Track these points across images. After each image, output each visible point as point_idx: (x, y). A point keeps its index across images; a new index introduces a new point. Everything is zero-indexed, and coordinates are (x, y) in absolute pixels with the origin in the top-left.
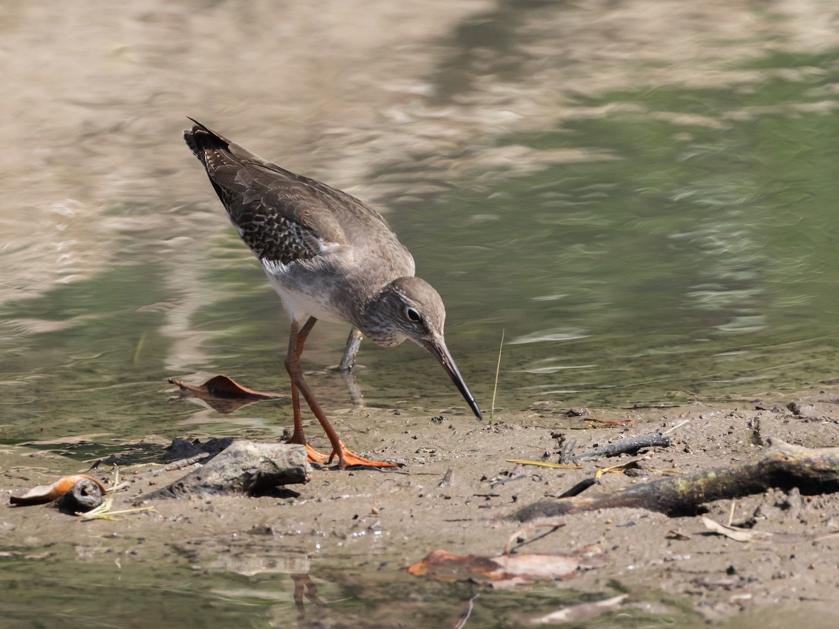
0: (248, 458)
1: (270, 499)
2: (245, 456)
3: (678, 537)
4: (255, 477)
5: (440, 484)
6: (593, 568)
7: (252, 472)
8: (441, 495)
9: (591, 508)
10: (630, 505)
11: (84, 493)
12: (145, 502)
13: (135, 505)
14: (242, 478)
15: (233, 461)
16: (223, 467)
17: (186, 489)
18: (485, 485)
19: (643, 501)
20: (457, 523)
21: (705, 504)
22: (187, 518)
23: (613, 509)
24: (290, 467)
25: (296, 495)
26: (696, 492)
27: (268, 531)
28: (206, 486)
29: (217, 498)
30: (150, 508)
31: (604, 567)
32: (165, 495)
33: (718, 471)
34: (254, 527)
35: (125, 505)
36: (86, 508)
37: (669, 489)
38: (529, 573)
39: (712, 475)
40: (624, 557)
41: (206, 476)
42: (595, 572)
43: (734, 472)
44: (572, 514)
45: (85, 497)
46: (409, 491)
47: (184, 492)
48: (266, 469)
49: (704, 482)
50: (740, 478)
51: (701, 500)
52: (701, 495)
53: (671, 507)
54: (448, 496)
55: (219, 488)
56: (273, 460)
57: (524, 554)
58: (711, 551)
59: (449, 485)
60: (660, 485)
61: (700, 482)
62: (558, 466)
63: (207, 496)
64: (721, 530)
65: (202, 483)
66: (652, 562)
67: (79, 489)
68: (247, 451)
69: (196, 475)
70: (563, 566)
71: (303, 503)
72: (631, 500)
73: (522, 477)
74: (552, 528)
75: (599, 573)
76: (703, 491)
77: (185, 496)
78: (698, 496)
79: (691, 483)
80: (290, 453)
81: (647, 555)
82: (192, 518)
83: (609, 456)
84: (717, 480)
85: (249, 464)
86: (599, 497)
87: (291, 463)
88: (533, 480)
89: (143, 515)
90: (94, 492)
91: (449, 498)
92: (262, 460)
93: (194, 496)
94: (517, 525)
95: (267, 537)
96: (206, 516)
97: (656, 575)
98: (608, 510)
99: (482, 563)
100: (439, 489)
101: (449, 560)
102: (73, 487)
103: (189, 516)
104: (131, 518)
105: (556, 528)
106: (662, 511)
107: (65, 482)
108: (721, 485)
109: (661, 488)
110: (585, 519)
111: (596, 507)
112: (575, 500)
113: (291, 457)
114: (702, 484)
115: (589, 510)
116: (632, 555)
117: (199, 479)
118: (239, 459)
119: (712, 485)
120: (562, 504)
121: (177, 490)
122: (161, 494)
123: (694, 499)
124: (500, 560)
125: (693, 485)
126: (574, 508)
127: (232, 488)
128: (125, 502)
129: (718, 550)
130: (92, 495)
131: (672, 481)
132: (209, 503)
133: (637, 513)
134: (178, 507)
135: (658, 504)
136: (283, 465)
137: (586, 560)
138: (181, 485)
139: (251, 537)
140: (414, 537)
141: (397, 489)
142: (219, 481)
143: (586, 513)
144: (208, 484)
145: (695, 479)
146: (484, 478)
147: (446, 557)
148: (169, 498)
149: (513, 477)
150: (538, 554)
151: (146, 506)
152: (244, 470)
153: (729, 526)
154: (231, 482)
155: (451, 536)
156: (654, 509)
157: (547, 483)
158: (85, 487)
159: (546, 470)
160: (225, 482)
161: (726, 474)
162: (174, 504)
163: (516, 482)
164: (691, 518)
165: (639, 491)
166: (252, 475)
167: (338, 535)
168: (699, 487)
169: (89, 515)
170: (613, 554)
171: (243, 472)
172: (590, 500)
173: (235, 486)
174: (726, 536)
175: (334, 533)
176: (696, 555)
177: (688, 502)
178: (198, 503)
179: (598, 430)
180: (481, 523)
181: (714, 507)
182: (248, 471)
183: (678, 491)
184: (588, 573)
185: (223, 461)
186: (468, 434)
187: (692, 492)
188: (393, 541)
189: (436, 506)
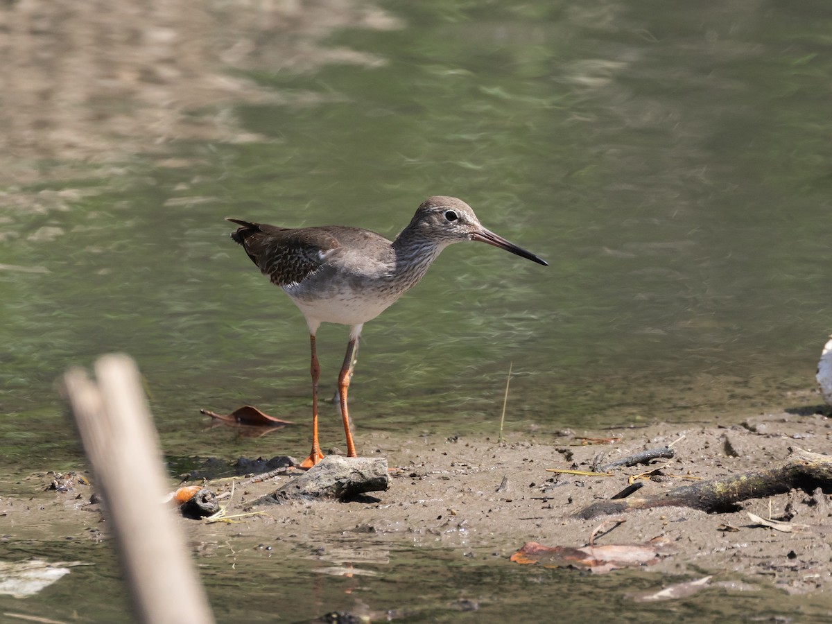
0: (339, 470)
1: (357, 504)
2: (337, 468)
3: (728, 529)
4: (346, 485)
5: (497, 490)
6: (670, 556)
7: (344, 481)
8: (502, 499)
9: (644, 507)
10: (676, 504)
11: (204, 501)
12: (254, 508)
13: (245, 510)
14: (335, 486)
15: (327, 472)
16: (319, 477)
17: (288, 496)
18: (536, 490)
19: (687, 500)
20: (530, 521)
21: (738, 503)
22: (294, 520)
23: (663, 508)
24: (375, 476)
25: (378, 501)
26: (731, 493)
27: (371, 529)
28: (304, 494)
29: (314, 503)
30: (262, 512)
31: (677, 554)
32: (270, 502)
33: (748, 475)
34: (357, 526)
35: (237, 510)
36: (208, 513)
37: (708, 491)
38: (616, 560)
39: (744, 478)
40: (690, 546)
41: (305, 485)
42: (671, 558)
43: (762, 476)
44: (628, 512)
45: (205, 504)
46: (473, 496)
47: (287, 498)
48: (355, 479)
49: (738, 484)
50: (768, 481)
51: (735, 499)
52: (735, 495)
53: (710, 505)
54: (510, 499)
55: (316, 495)
56: (360, 471)
57: (603, 545)
58: (764, 540)
59: (505, 490)
60: (701, 487)
61: (734, 484)
62: (593, 474)
63: (307, 503)
64: (765, 523)
65: (301, 490)
66: (716, 549)
67: (200, 497)
68: (338, 464)
69: (296, 485)
70: (644, 555)
71: (387, 507)
72: (675, 500)
73: (566, 483)
74: (615, 524)
75: (675, 559)
76: (737, 491)
77: (287, 502)
78: (733, 496)
79: (727, 485)
80: (374, 465)
81: (709, 544)
82: (299, 520)
83: (628, 466)
84: (749, 482)
85: (341, 475)
86: (649, 498)
87: (375, 474)
88: (577, 485)
89: (257, 518)
90: (212, 499)
91: (511, 501)
92: (351, 471)
93: (296, 503)
94: (582, 522)
95: (372, 535)
96: (310, 518)
97: (727, 560)
98: (658, 508)
99: (571, 552)
100: (497, 494)
101: (541, 550)
102: (195, 496)
103: (295, 518)
104: (248, 521)
105: (619, 524)
106: (703, 509)
107: (181, 492)
108: (751, 486)
109: (702, 489)
110: (639, 516)
111: (647, 506)
112: (629, 500)
113: (376, 468)
114: (736, 485)
115: (641, 508)
116: (696, 544)
117: (298, 487)
118: (332, 470)
119: (744, 486)
120: (619, 504)
121: (280, 497)
122: (266, 501)
123: (729, 499)
124: (587, 550)
125: (728, 487)
126: (629, 507)
127: (327, 495)
128: (235, 507)
129: (769, 539)
130: (211, 502)
131: (710, 483)
132: (309, 507)
133: (684, 511)
134: (284, 511)
135: (700, 502)
136: (369, 475)
137: (659, 549)
138: (284, 493)
139: (357, 535)
140: (498, 533)
141: (461, 495)
142: (316, 489)
143: (640, 511)
144: (306, 492)
145: (730, 482)
146: (532, 485)
147: (538, 548)
148: (274, 504)
149: (558, 483)
150: (616, 545)
151: (254, 511)
152: (336, 479)
153: (770, 519)
154: (325, 490)
155: (529, 531)
156: (696, 507)
157: (590, 488)
158: (205, 495)
159: (583, 477)
160: (321, 490)
161: (756, 477)
162: (279, 509)
163: (562, 487)
164: (731, 514)
165: (683, 492)
166: (343, 484)
167: (433, 532)
168: (733, 488)
169: (212, 518)
170: (679, 544)
171: (336, 482)
172: (642, 500)
173: (329, 493)
174: (771, 528)
175: (429, 531)
176: (751, 543)
177: (724, 501)
178: (300, 508)
179: (593, 446)
180: (551, 521)
181: (747, 505)
182: (340, 480)
183: (716, 492)
184: (667, 559)
185: (318, 472)
186: (488, 450)
187: (728, 493)
188: (482, 536)
189: (502, 508)
